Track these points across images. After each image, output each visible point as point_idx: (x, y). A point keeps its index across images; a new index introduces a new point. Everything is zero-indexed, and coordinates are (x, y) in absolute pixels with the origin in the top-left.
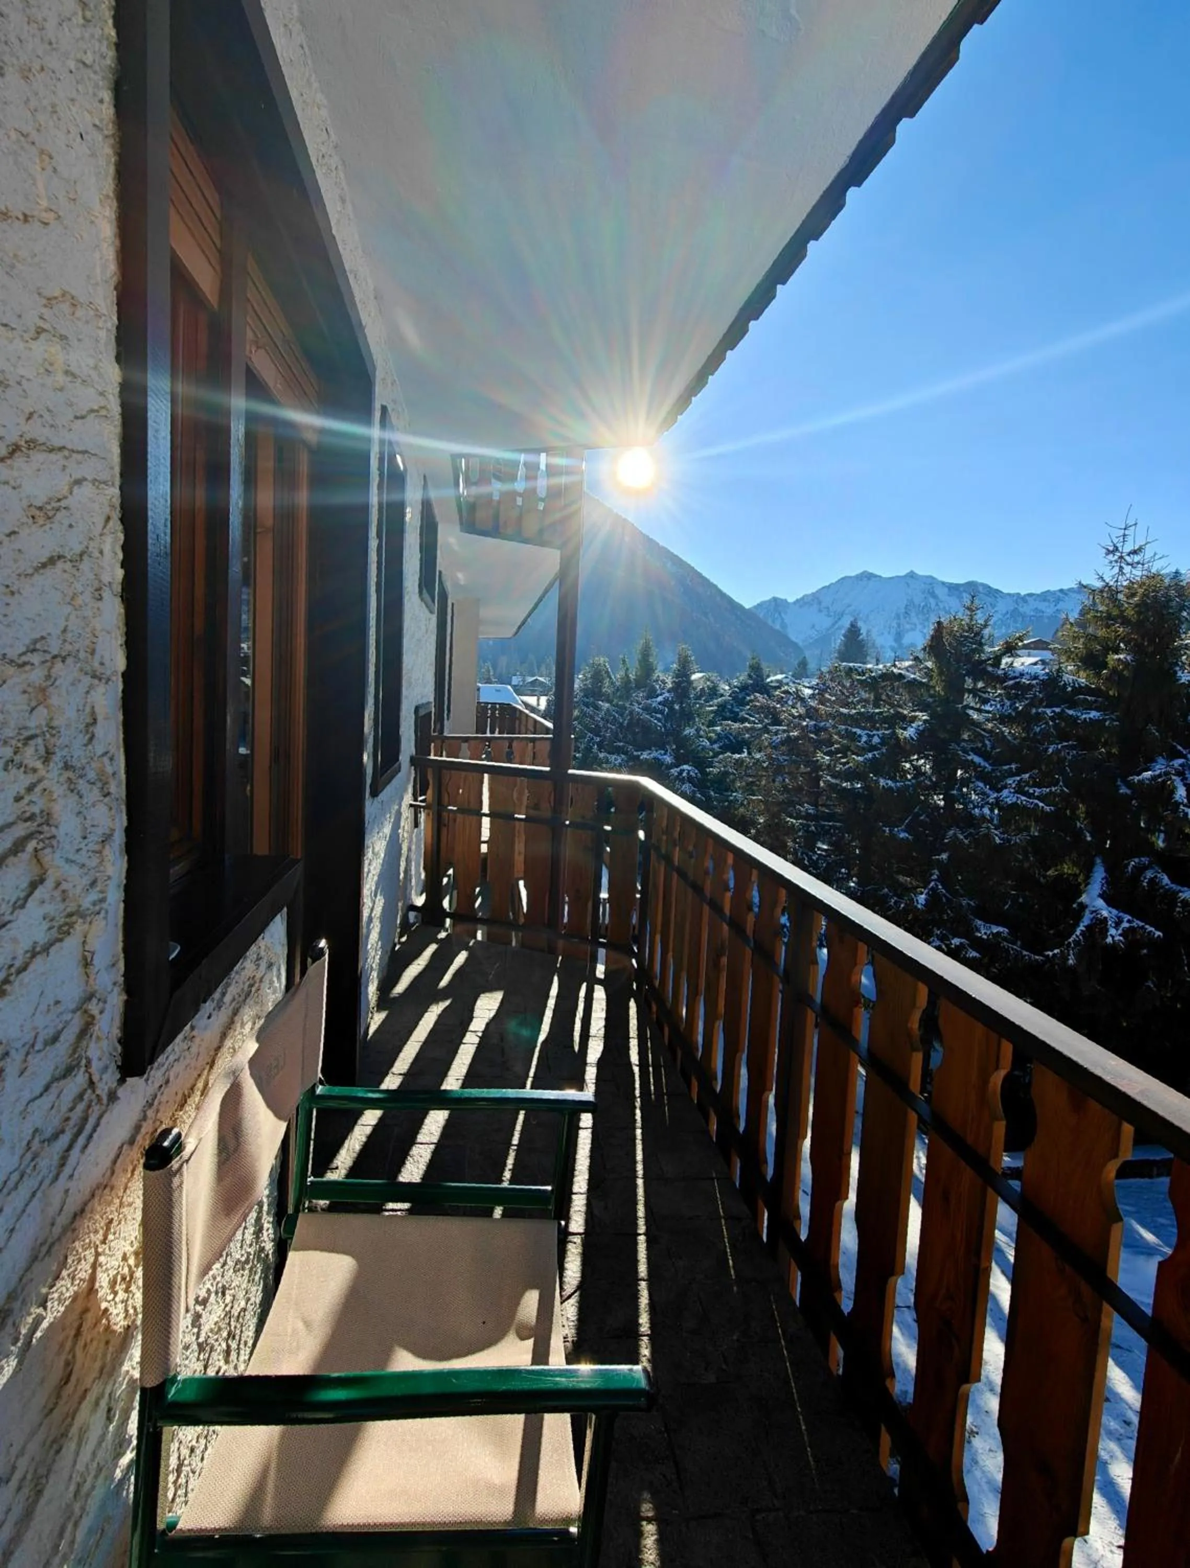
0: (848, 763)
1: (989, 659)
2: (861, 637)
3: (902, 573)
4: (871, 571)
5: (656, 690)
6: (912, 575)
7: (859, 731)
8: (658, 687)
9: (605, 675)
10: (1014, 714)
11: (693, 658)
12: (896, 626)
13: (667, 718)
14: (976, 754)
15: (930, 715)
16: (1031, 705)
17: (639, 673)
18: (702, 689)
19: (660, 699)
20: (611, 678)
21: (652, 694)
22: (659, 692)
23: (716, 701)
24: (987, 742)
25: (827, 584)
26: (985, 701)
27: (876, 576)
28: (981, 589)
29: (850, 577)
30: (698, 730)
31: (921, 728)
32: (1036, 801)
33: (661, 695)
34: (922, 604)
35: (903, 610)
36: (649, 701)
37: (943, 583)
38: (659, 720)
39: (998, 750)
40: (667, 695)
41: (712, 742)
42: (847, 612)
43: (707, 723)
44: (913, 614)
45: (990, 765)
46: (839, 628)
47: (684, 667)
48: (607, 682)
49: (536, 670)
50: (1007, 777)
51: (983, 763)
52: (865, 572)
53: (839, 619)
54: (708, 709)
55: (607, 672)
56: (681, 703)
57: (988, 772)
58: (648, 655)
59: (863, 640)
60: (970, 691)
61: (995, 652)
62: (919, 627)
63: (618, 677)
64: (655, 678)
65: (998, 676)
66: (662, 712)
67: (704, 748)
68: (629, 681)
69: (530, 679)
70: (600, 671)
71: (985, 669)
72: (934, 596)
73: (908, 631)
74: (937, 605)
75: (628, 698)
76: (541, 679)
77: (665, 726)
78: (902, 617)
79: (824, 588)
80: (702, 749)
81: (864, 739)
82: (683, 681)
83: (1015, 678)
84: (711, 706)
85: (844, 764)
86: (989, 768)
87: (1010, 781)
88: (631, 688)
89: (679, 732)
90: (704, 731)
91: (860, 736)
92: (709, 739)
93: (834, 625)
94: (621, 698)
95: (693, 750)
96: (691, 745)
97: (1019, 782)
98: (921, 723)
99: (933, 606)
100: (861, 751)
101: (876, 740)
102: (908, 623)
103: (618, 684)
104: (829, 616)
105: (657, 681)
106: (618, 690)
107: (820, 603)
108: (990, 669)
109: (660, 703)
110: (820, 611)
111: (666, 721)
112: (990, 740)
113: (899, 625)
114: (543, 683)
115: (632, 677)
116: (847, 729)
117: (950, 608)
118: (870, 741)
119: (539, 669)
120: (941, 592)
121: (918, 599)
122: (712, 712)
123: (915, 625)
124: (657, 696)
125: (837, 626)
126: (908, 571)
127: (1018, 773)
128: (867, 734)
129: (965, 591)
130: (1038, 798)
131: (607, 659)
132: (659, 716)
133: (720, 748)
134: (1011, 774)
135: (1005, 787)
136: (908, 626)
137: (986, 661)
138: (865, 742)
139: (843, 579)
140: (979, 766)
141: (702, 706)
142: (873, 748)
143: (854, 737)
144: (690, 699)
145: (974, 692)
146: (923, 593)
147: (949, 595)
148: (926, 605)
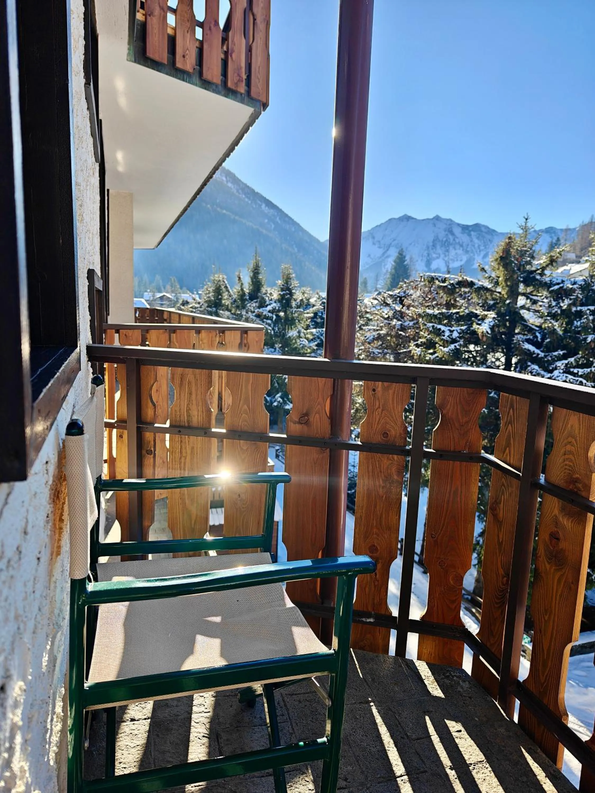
0: (435, 353)
1: (538, 270)
2: (406, 263)
3: (431, 217)
4: (409, 215)
5: (265, 302)
6: (437, 218)
7: (443, 328)
8: (267, 298)
9: (224, 289)
10: (559, 312)
11: (294, 275)
12: (426, 255)
13: (276, 323)
14: (529, 343)
15: (497, 314)
16: (574, 304)
17: (251, 288)
18: (302, 300)
19: (269, 308)
20: (229, 292)
21: (262, 304)
22: (267, 303)
23: (311, 309)
24: (538, 334)
25: (379, 224)
26: (535, 302)
27: (413, 218)
28: (483, 229)
29: (395, 219)
30: (299, 332)
31: (492, 324)
32: (581, 379)
33: (270, 304)
34: (445, 239)
35: (431, 244)
36: (261, 310)
37: (459, 225)
38: (269, 325)
39: (548, 340)
40: (274, 305)
41: (310, 341)
42: (393, 243)
43: (305, 327)
44: (438, 247)
45: (542, 351)
46: (388, 257)
47: (287, 283)
48: (225, 295)
49: (163, 289)
50: (557, 361)
51: (537, 351)
52: (405, 215)
53: (388, 250)
54: (306, 315)
55: (226, 287)
56: (285, 312)
57: (542, 358)
58: (258, 273)
59: (407, 265)
60: (523, 294)
61: (541, 264)
62: (442, 256)
63: (234, 291)
64: (264, 291)
65: (546, 283)
66: (271, 319)
67: (304, 347)
68: (244, 294)
69: (159, 295)
70: (220, 286)
71: (534, 277)
72: (452, 234)
73: (434, 259)
74: (454, 240)
75: (244, 307)
76: (168, 295)
77: (273, 329)
78: (430, 248)
79: (377, 226)
80: (303, 347)
81: (447, 333)
82: (287, 294)
83: (558, 284)
84: (308, 313)
85: (432, 354)
86: (542, 355)
87: (559, 364)
88: (246, 300)
89: (284, 335)
90: (304, 333)
91: (443, 331)
92: (307, 339)
93: (384, 254)
94: (237, 307)
95: (296, 348)
96: (294, 344)
97: (567, 365)
98: (491, 320)
99: (451, 241)
100: (446, 343)
101: (455, 335)
102: (434, 253)
103: (235, 296)
104: (380, 247)
105: (266, 294)
106: (235, 301)
107: (373, 238)
108: (538, 277)
109: (269, 312)
110: (374, 244)
111: (274, 326)
112: (540, 333)
113: (428, 255)
114: (169, 298)
115: (247, 291)
116: (433, 326)
117: (463, 243)
118: (451, 335)
119: (164, 288)
120: (457, 231)
121: (442, 235)
122: (309, 318)
123: (439, 255)
124: (267, 306)
125: (386, 255)
126: (434, 215)
127: (565, 357)
128: (449, 330)
129: (472, 230)
130: (581, 376)
131: (225, 277)
132: (269, 321)
133: (316, 345)
134: (560, 358)
135: (556, 368)
136: (434, 256)
137: (535, 271)
138: (448, 336)
139: (390, 220)
140: (534, 353)
141: (301, 313)
142: (454, 341)
143: (438, 333)
144: (291, 307)
145: (526, 295)
146: (445, 231)
147: (462, 233)
148: (447, 240)
